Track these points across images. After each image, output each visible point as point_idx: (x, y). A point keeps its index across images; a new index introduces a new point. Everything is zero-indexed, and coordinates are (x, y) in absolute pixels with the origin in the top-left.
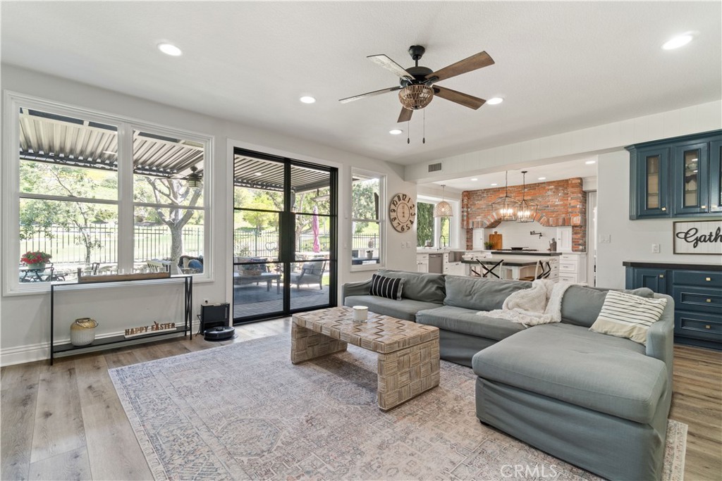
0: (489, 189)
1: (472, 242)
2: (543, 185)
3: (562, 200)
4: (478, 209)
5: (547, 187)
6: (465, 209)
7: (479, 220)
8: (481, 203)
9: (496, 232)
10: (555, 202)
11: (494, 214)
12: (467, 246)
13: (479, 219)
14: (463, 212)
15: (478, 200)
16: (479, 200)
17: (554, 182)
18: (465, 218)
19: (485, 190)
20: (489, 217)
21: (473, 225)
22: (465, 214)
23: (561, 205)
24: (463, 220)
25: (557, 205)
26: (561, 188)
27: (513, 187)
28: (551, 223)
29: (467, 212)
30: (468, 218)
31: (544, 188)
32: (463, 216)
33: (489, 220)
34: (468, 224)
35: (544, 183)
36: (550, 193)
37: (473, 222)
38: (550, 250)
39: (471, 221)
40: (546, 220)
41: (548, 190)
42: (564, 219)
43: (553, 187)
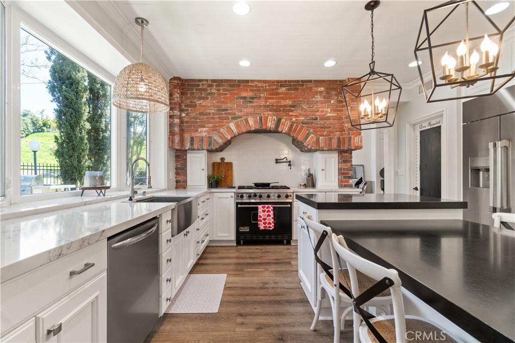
0: (222, 81)
1: (185, 174)
2: (309, 85)
3: (335, 111)
4: (201, 114)
5: (315, 89)
6: (177, 112)
7: (204, 134)
8: (208, 105)
9: (222, 159)
10: (327, 112)
11: (232, 125)
12: (177, 182)
13: (203, 132)
14: (171, 117)
15: (200, 98)
16: (203, 98)
17: (324, 81)
18: (177, 129)
19: (213, 81)
20: (222, 130)
21: (192, 144)
22: (177, 121)
23: (335, 118)
24: (171, 133)
25: (328, 118)
26: (334, 93)
27: (264, 82)
28: (322, 144)
29: (180, 118)
30: (182, 131)
31: (311, 89)
32: (171, 125)
33: (222, 136)
34: (182, 141)
35: (310, 81)
36: (319, 98)
37: (192, 139)
39: (187, 137)
40: (315, 139)
41: (316, 93)
42: (339, 139)
43: (323, 89)
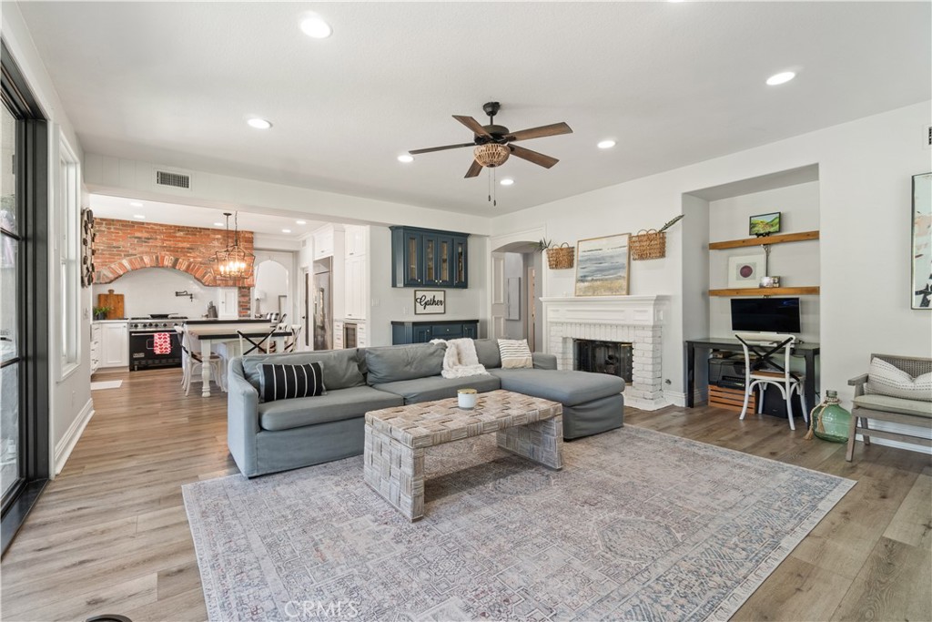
2: (207, 232)
5: (212, 236)
9: (111, 291)
11: (125, 262)
26: (230, 241)
31: (208, 235)
33: (113, 271)
35: (209, 229)
36: (215, 243)
38: (207, 316)
40: (212, 277)
41: (214, 239)
43: (219, 236)
